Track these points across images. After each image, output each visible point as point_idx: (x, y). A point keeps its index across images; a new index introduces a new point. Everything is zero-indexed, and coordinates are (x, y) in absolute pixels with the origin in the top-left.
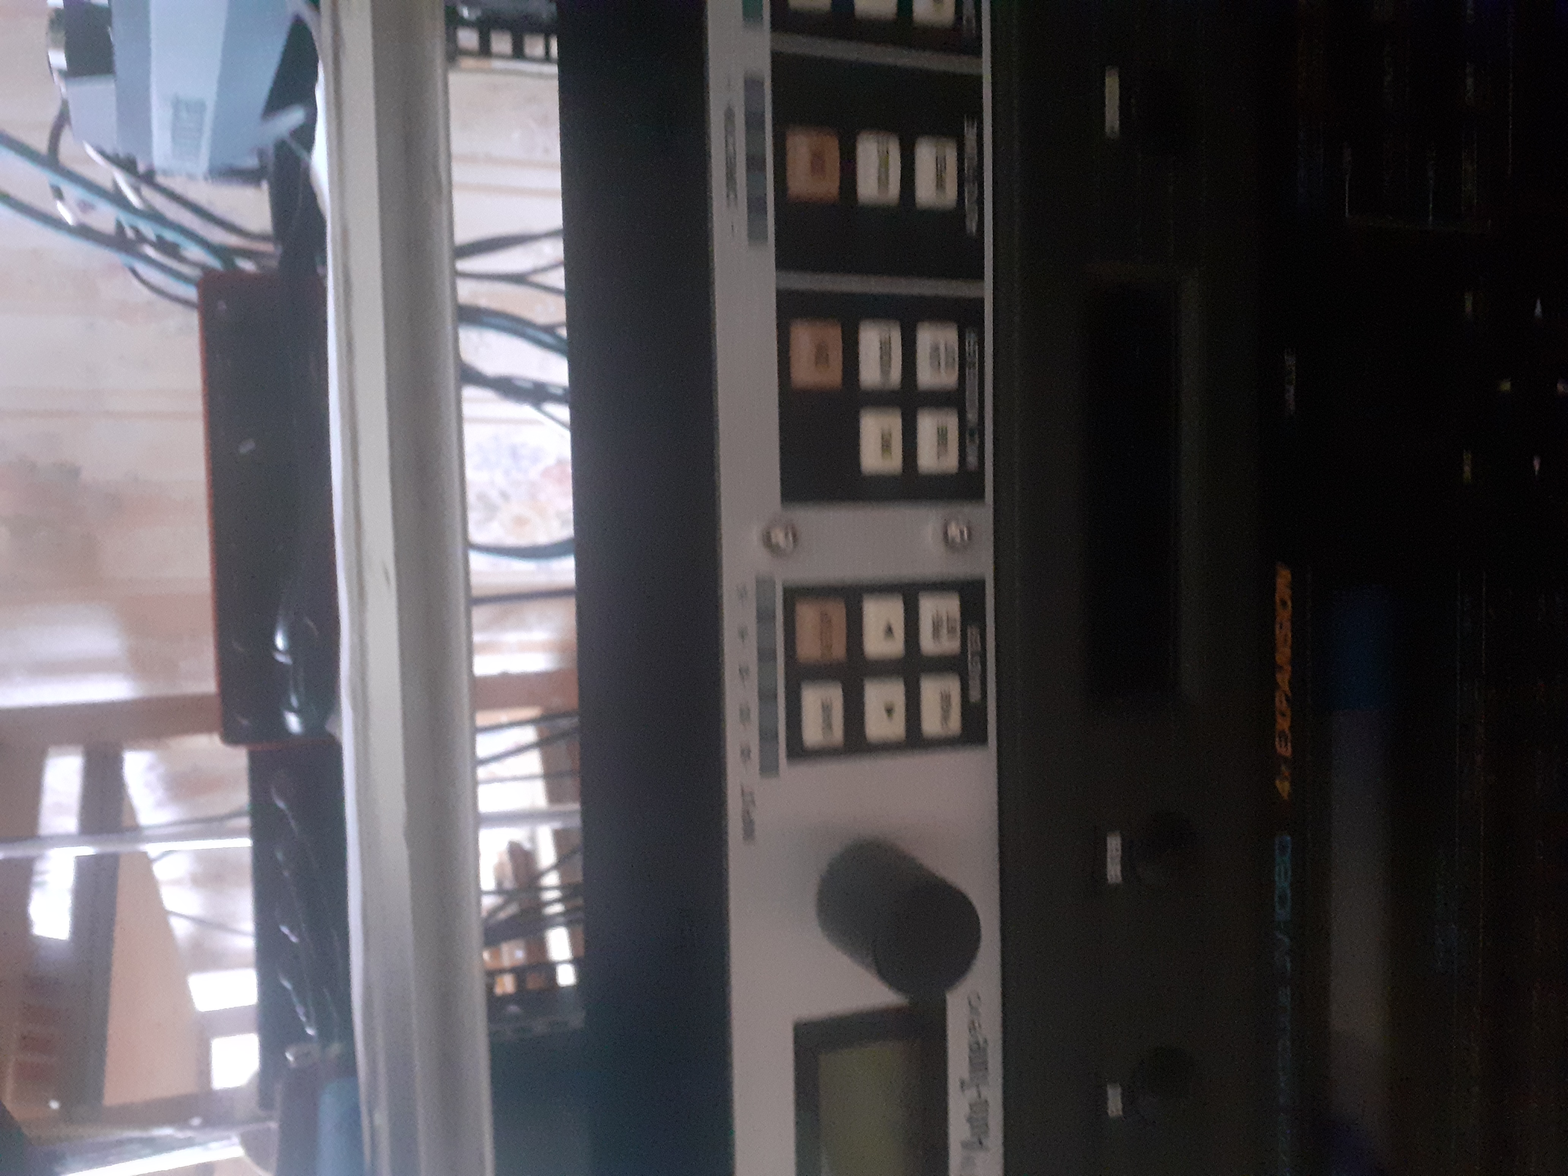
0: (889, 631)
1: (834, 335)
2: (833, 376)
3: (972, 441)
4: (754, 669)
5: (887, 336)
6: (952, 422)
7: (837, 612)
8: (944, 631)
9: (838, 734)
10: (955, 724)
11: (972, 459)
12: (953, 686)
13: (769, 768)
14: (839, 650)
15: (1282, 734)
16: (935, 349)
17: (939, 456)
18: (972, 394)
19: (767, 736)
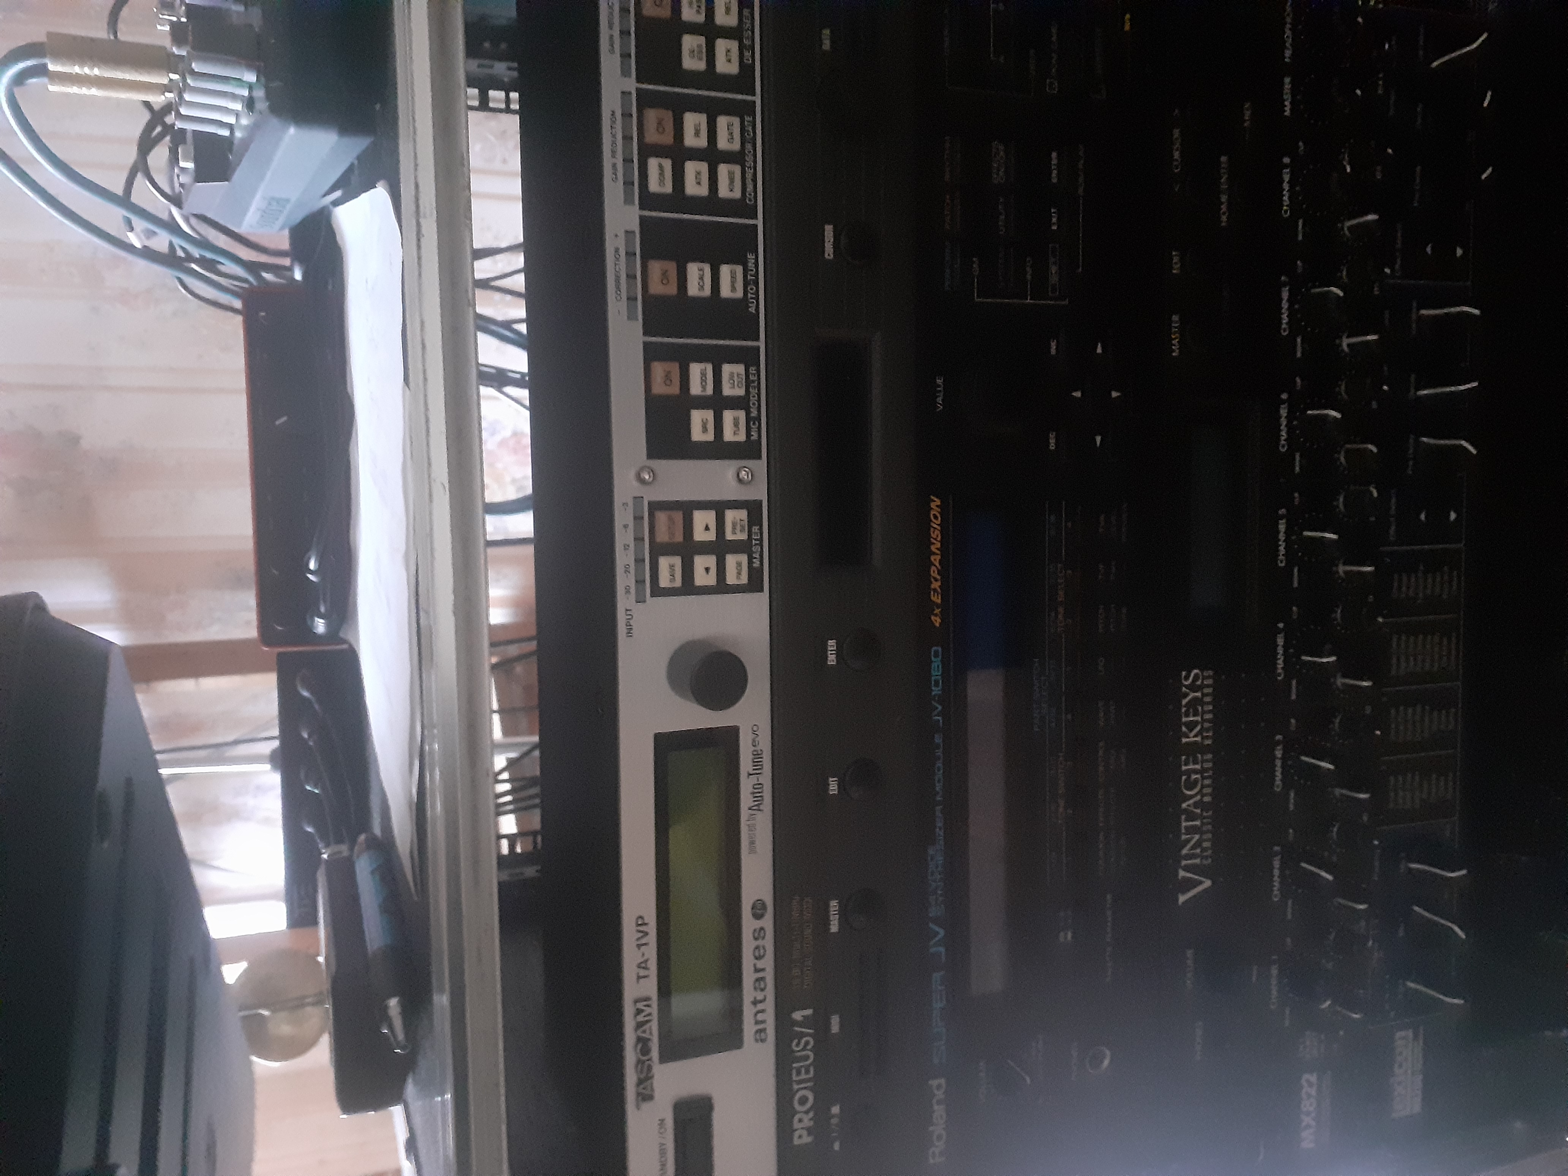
0: (707, 528)
1: (675, 368)
2: (675, 389)
3: (754, 424)
4: (632, 545)
5: (704, 368)
6: (742, 414)
7: (678, 516)
8: (738, 528)
9: (678, 583)
10: (744, 579)
11: (755, 436)
12: (744, 558)
13: (640, 600)
14: (679, 538)
15: (935, 590)
16: (732, 375)
17: (735, 433)
18: (753, 400)
19: (640, 582)
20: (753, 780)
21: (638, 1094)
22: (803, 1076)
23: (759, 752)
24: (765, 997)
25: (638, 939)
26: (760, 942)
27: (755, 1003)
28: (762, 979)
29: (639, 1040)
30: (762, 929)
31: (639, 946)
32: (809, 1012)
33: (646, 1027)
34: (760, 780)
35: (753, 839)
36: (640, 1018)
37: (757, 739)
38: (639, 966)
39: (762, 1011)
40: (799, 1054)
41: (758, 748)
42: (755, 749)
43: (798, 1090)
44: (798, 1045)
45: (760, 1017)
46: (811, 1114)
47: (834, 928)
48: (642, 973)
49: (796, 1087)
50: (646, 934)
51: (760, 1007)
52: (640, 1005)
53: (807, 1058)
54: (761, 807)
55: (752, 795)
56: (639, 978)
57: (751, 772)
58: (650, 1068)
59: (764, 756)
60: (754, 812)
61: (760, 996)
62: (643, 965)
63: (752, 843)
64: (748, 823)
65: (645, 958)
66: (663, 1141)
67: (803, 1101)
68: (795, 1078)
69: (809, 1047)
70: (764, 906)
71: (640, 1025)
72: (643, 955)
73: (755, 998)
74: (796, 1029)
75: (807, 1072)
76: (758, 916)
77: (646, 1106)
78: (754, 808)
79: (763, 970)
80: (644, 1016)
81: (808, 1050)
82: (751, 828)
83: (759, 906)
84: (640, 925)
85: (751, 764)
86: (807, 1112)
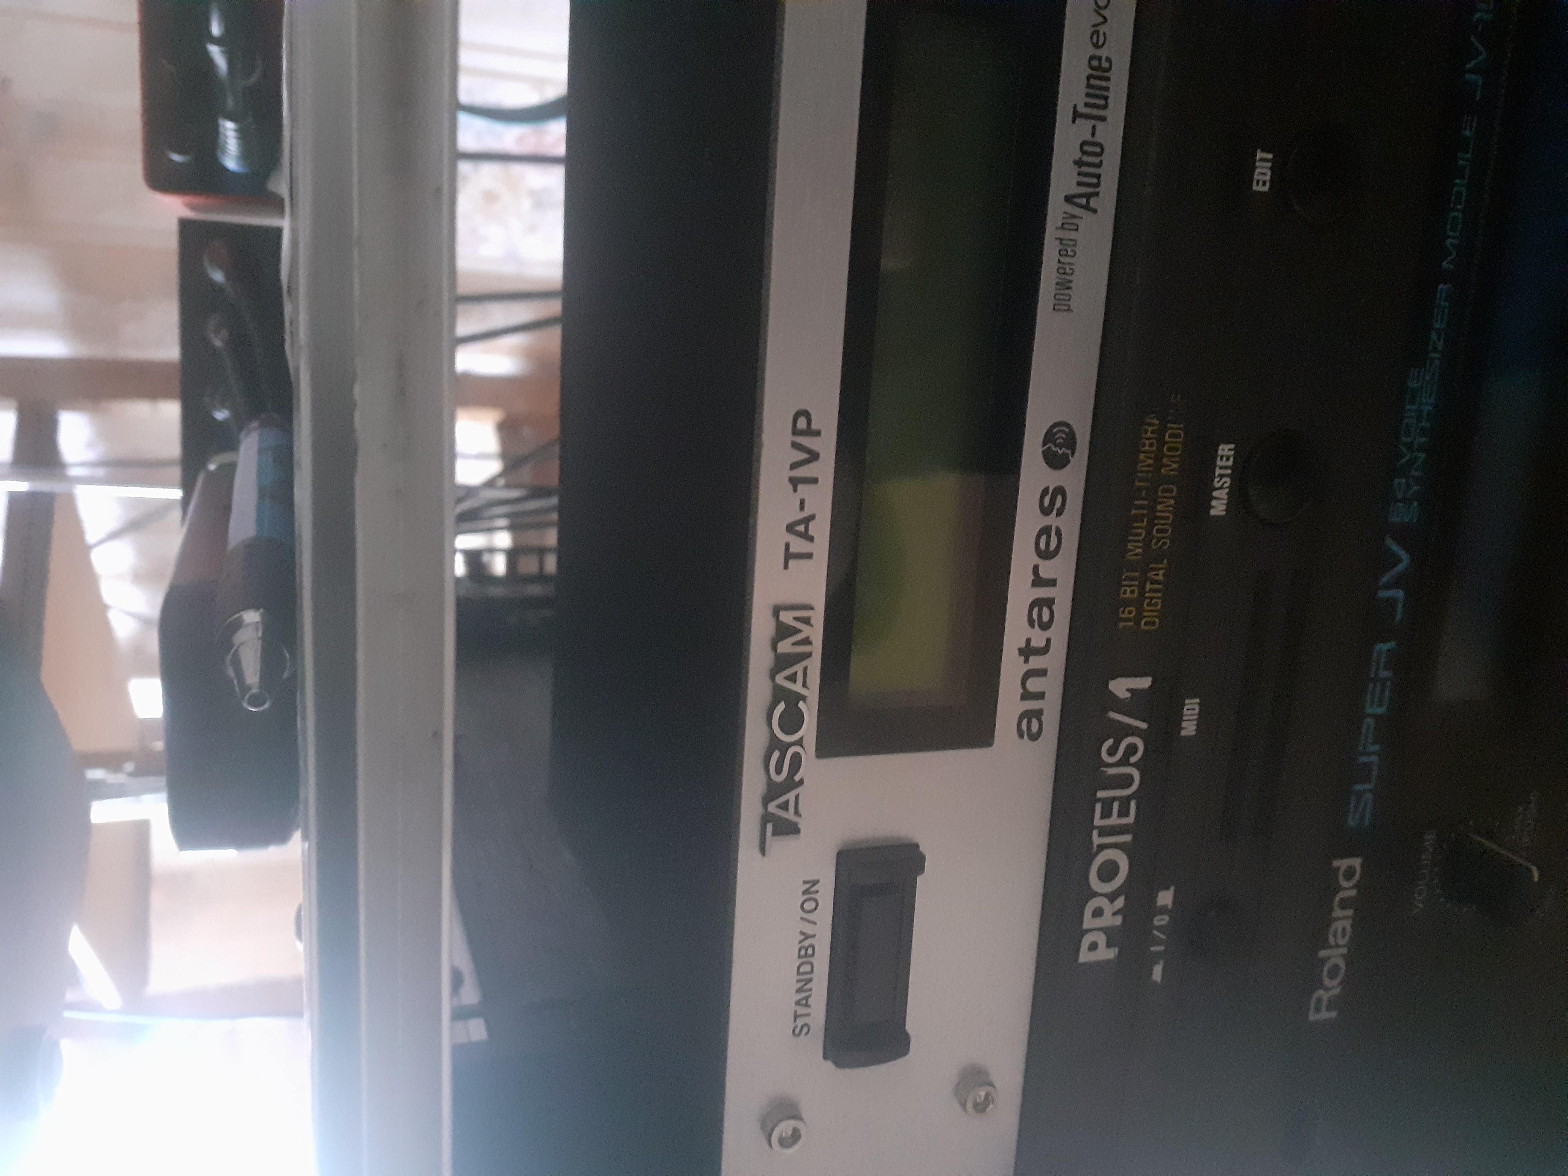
20: (1083, 128)
21: (766, 818)
22: (1114, 820)
23: (1105, 65)
24: (1048, 641)
25: (794, 466)
26: (1051, 520)
27: (1027, 651)
28: (1049, 603)
29: (779, 694)
30: (1060, 491)
31: (795, 482)
32: (1144, 683)
33: (799, 668)
34: (1097, 133)
35: (1069, 278)
36: (785, 647)
37: (1102, 29)
38: (790, 528)
39: (1042, 673)
40: (1112, 771)
41: (1103, 53)
42: (1099, 52)
43: (1102, 847)
44: (1112, 752)
45: (1034, 685)
46: (1120, 902)
47: (1218, 508)
48: (798, 545)
49: (1097, 840)
50: (814, 456)
51: (1036, 662)
52: (787, 617)
53: (1127, 781)
54: (1093, 203)
55: (1076, 169)
56: (789, 556)
57: (1082, 109)
58: (796, 761)
59: (1113, 75)
60: (1077, 211)
61: (1038, 639)
62: (801, 528)
63: (1064, 285)
64: (1061, 234)
65: (807, 513)
66: (809, 929)
67: (1108, 872)
68: (1097, 821)
69: (1133, 760)
70: (1071, 442)
71: (782, 662)
72: (802, 503)
73: (1028, 641)
74: (1113, 715)
75: (1124, 812)
76: (1055, 461)
77: (778, 845)
78: (1078, 200)
79: (1052, 583)
80: (794, 644)
81: (1133, 765)
82: (1066, 249)
83: (1060, 438)
84: (802, 433)
85: (1083, 90)
86: (1112, 897)
